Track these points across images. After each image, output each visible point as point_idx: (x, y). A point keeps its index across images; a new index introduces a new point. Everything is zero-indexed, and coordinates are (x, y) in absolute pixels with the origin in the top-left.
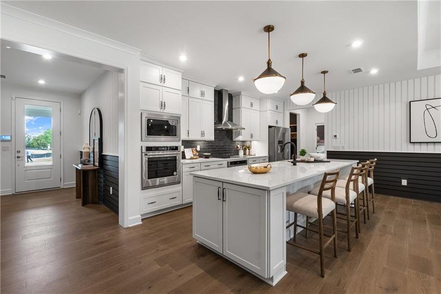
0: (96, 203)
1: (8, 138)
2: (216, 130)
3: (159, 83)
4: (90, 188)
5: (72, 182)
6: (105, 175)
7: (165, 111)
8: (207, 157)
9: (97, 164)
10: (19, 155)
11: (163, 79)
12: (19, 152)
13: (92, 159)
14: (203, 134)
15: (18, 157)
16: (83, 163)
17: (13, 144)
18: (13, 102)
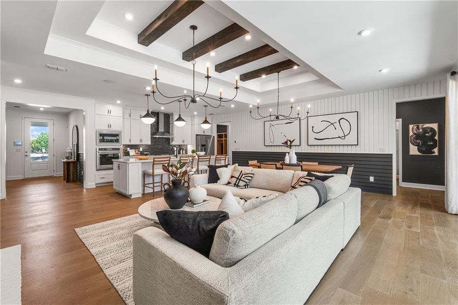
0: (75, 182)
1: (20, 143)
2: (151, 138)
3: (107, 114)
4: (71, 175)
5: (60, 173)
6: (80, 165)
7: (111, 129)
8: (146, 155)
9: (75, 159)
10: (27, 154)
11: (109, 112)
12: (27, 152)
13: (73, 156)
14: (141, 141)
15: (26, 156)
16: (67, 158)
17: (23, 147)
18: (23, 121)
